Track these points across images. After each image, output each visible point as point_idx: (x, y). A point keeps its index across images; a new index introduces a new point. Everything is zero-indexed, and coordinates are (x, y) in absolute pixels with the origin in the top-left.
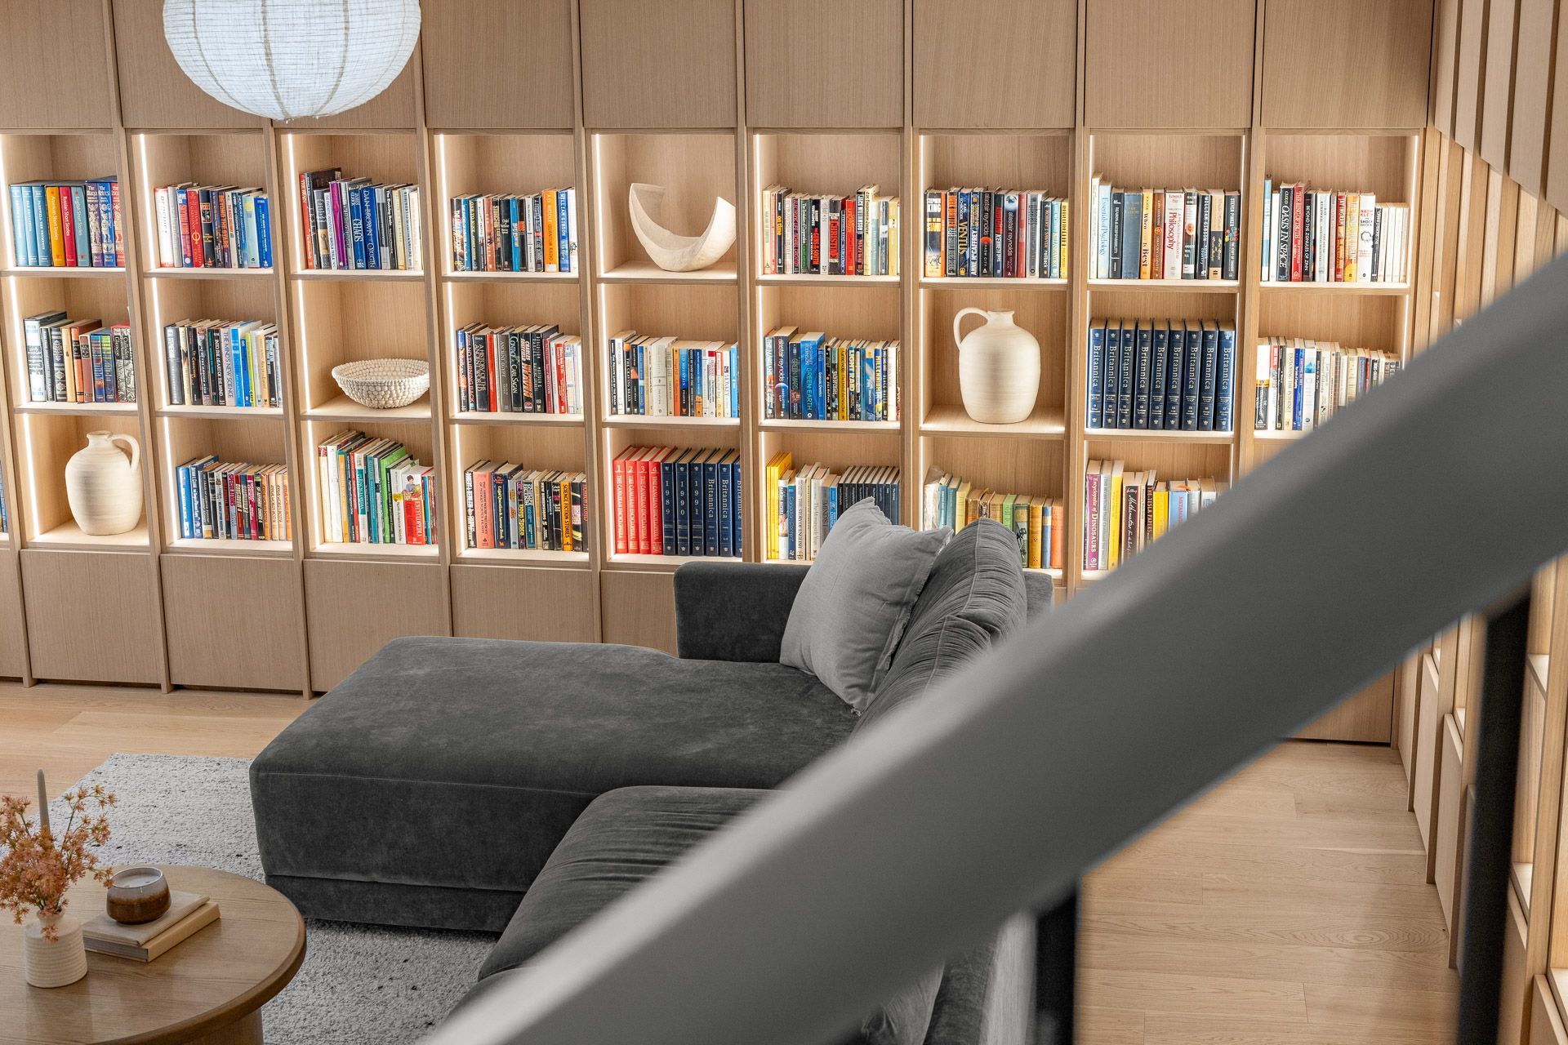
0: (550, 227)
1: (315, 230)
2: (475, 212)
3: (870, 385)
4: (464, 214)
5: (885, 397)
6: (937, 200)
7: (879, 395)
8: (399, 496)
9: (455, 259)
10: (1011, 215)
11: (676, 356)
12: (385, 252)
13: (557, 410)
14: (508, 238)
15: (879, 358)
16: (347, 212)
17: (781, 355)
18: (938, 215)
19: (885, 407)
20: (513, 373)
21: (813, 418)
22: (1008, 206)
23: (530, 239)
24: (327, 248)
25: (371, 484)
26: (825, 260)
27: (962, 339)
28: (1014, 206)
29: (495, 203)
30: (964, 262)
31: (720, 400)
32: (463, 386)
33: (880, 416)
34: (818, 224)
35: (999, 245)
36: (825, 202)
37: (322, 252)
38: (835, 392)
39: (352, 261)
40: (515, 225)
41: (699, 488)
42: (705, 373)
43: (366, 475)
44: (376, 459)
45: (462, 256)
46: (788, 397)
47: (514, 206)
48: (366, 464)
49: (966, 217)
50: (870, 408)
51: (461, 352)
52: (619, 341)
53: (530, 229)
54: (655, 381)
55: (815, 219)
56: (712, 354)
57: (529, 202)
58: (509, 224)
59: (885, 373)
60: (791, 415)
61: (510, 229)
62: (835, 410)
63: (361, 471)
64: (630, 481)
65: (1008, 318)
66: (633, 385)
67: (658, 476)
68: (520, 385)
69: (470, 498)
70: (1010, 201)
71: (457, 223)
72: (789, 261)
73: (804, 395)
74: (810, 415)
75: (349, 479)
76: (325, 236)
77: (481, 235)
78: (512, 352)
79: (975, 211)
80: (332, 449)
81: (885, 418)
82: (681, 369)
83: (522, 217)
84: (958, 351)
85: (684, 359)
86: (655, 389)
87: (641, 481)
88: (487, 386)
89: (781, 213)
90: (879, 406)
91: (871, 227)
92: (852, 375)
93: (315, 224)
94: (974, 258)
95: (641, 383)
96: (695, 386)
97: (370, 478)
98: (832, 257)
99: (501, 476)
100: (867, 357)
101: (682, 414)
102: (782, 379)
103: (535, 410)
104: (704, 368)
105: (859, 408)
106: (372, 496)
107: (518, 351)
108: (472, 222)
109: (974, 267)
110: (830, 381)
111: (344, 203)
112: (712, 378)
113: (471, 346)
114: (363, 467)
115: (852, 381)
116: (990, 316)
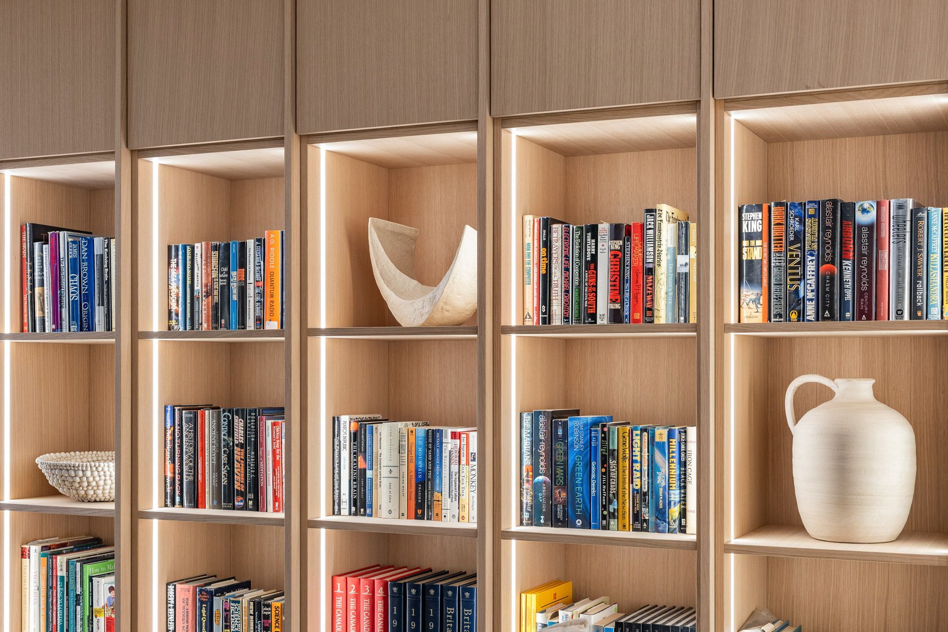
0: (272, 274)
1: (33, 288)
2: (192, 260)
3: (661, 481)
4: (180, 261)
5: (684, 500)
6: (757, 215)
7: (675, 495)
8: (99, 612)
9: (170, 318)
10: (865, 231)
11: (412, 438)
12: (99, 313)
13: (270, 507)
14: (225, 290)
15: (674, 442)
16: (64, 265)
17: (542, 437)
18: (758, 236)
19: (683, 514)
20: (224, 458)
21: (583, 527)
22: (862, 218)
23: (251, 291)
24: (43, 310)
25: (72, 594)
26: (603, 307)
27: (797, 419)
28: (871, 217)
29: (216, 248)
30: (795, 303)
31: (464, 498)
32: (169, 475)
33: (676, 525)
34: (594, 257)
35: (848, 275)
36: (604, 228)
37: (38, 314)
38: (613, 490)
39: (65, 323)
40: (234, 274)
41: (434, 619)
42: (446, 461)
43: (67, 583)
44: (78, 564)
45: (177, 315)
46: (550, 496)
47: (234, 250)
48: (68, 571)
49: (799, 237)
50: (661, 514)
51: (169, 432)
52: (345, 419)
53: (251, 279)
54: (385, 472)
55: (591, 250)
56: (454, 436)
57: (251, 244)
58: (228, 273)
59: (683, 464)
60: (554, 521)
61: (228, 279)
62: (613, 515)
63: (62, 578)
64: (352, 605)
65: (865, 388)
66: (359, 479)
67: (385, 599)
68: (231, 475)
69: (171, 618)
70: (864, 211)
71: (173, 272)
72: (557, 309)
73: (572, 495)
74: (579, 522)
75: (50, 588)
76: (42, 295)
77: (197, 287)
78: (224, 432)
79: (811, 227)
80: (35, 550)
81: (683, 529)
82: (417, 456)
83: (243, 264)
84: (788, 437)
85: (421, 443)
86: (385, 482)
87: (365, 605)
88: (195, 476)
89: (547, 244)
90: (675, 511)
91: (665, 258)
92: (637, 466)
93: (33, 281)
94: (810, 295)
95: (369, 474)
96: (433, 480)
97: (71, 587)
98: (613, 301)
99: (207, 591)
100: (657, 439)
101: (417, 518)
102: (542, 469)
103: (245, 508)
104: (446, 454)
105: (646, 513)
106: (72, 610)
107: (231, 432)
108: (189, 272)
109: (810, 309)
110: (606, 474)
111: (62, 256)
112: (455, 468)
113: (181, 425)
114: (64, 574)
115: (637, 474)
116: (839, 386)
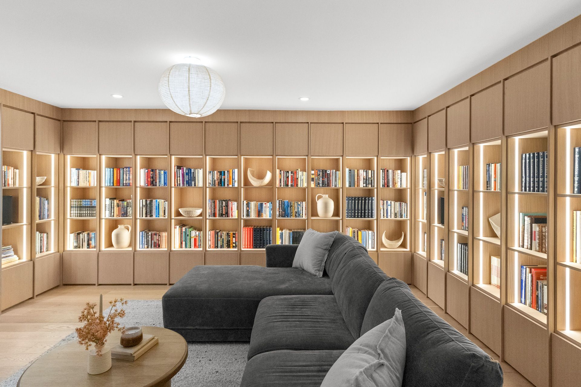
0: (231, 177)
1: (177, 178)
2: (214, 174)
3: (299, 210)
4: (212, 174)
5: (302, 213)
6: (314, 171)
7: (301, 212)
8: (193, 237)
9: (209, 184)
10: (328, 174)
11: (258, 204)
12: (193, 183)
13: (230, 217)
14: (221, 180)
15: (301, 204)
16: (185, 174)
17: (281, 204)
18: (314, 174)
19: (302, 215)
20: (221, 209)
21: (287, 217)
22: (328, 172)
23: (226, 180)
24: (180, 182)
25: (186, 234)
26: (290, 184)
27: (318, 201)
29: (219, 172)
30: (319, 184)
31: (267, 214)
32: (210, 212)
34: (288, 176)
35: (326, 180)
36: (290, 172)
38: (292, 212)
39: (185, 184)
40: (223, 177)
41: (262, 233)
42: (264, 208)
44: (188, 229)
45: (211, 183)
46: (282, 213)
47: (223, 172)
48: (186, 230)
49: (319, 175)
50: (299, 215)
51: (210, 204)
52: (245, 202)
53: (226, 177)
54: (253, 210)
55: (288, 175)
56: (265, 204)
57: (226, 172)
58: (221, 176)
59: (302, 207)
60: (282, 217)
61: (222, 177)
62: (292, 215)
63: (184, 232)
64: (247, 232)
65: (327, 196)
67: (253, 231)
68: (222, 211)
69: (210, 237)
71: (210, 176)
72: (282, 184)
73: (285, 213)
74: (286, 217)
75: (181, 234)
76: (179, 179)
77: (215, 179)
79: (321, 173)
80: (178, 227)
81: (302, 217)
82: (258, 207)
83: (224, 175)
84: (317, 203)
85: (259, 205)
86: (253, 212)
87: (249, 232)
88: (215, 212)
89: (281, 174)
90: (301, 214)
91: (300, 177)
92: (295, 208)
93: (177, 176)
94: (321, 183)
95: (249, 210)
96: (261, 211)
97: (186, 233)
98: (291, 183)
99: (217, 232)
100: (299, 204)
101: (258, 217)
102: (281, 209)
103: (225, 217)
104: (264, 207)
105: (297, 215)
106: (186, 237)
107: (222, 204)
108: (213, 176)
109: (321, 185)
110: (291, 209)
111: (184, 172)
112: (265, 209)
113: (212, 203)
114: (185, 231)
115: (295, 209)
116: (324, 196)
